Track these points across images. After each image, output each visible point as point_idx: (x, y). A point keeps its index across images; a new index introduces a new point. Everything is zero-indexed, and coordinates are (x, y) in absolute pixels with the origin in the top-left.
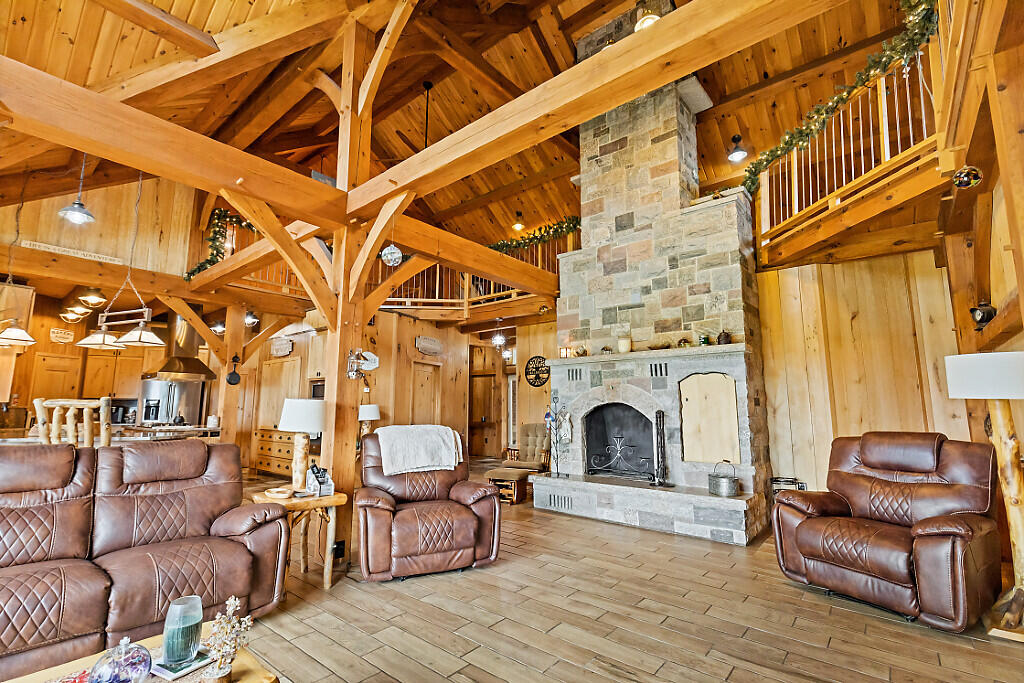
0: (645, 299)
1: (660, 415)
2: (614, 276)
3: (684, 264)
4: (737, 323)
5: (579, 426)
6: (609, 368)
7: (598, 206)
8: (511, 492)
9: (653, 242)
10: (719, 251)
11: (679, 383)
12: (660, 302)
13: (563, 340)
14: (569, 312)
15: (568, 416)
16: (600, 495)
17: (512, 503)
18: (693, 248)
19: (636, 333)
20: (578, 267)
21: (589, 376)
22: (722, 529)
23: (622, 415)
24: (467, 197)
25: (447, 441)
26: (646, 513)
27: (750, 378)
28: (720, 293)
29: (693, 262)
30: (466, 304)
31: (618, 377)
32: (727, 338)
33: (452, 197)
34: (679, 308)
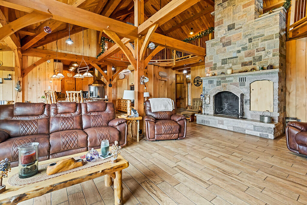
0: (238, 55)
1: (242, 95)
2: (227, 47)
3: (255, 41)
4: (276, 61)
5: (212, 99)
6: (223, 79)
7: (221, 22)
8: (189, 118)
9: (242, 34)
10: (270, 34)
11: (250, 84)
12: (244, 55)
13: (207, 71)
14: (209, 61)
15: (208, 95)
16: (219, 121)
17: (190, 122)
18: (259, 34)
19: (234, 67)
20: (213, 45)
21: (216, 82)
22: (264, 133)
23: (228, 95)
24: (174, 25)
25: (170, 103)
26: (235, 127)
27: (280, 82)
28: (269, 50)
29: (259, 40)
30: (174, 61)
31: (227, 82)
32: (271, 67)
33: (169, 26)
34: (252, 57)
